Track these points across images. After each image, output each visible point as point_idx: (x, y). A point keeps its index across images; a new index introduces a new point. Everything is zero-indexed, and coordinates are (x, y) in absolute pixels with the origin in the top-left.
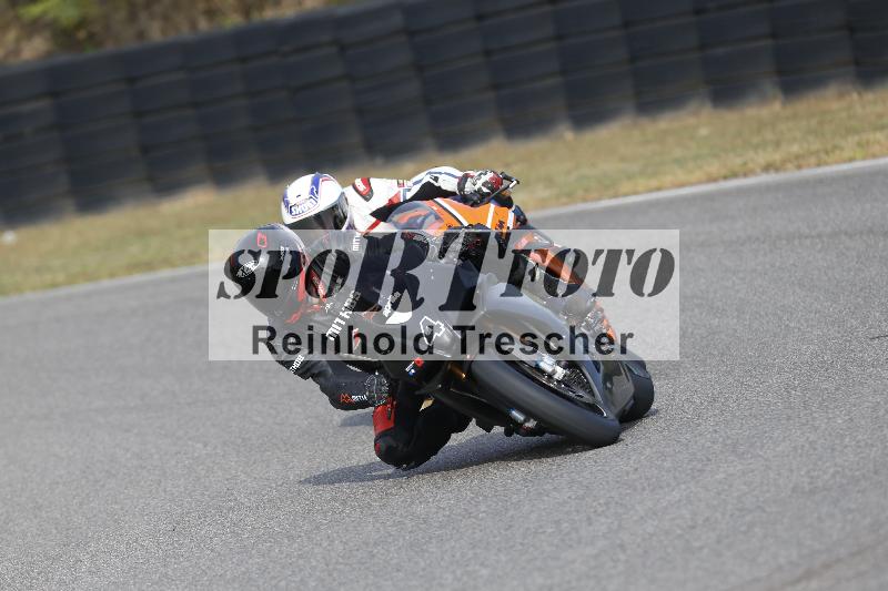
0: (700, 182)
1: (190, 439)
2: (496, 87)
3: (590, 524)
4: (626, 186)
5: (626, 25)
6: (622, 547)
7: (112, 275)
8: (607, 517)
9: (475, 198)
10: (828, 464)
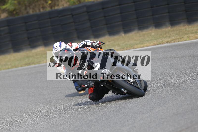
5: (136, 10)
9: (95, 47)
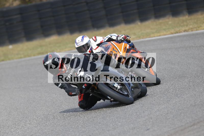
0: (169, 34)
1: (52, 93)
2: (122, 12)
3: (144, 113)
4: (152, 35)
6: (151, 118)
7: (34, 55)
8: (148, 111)
9: (120, 41)
10: (199, 99)
